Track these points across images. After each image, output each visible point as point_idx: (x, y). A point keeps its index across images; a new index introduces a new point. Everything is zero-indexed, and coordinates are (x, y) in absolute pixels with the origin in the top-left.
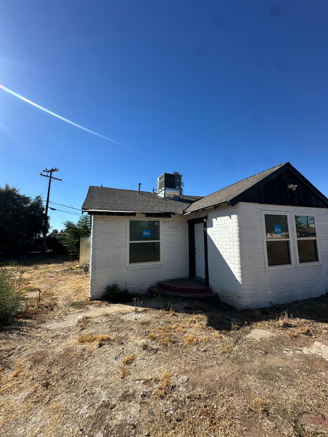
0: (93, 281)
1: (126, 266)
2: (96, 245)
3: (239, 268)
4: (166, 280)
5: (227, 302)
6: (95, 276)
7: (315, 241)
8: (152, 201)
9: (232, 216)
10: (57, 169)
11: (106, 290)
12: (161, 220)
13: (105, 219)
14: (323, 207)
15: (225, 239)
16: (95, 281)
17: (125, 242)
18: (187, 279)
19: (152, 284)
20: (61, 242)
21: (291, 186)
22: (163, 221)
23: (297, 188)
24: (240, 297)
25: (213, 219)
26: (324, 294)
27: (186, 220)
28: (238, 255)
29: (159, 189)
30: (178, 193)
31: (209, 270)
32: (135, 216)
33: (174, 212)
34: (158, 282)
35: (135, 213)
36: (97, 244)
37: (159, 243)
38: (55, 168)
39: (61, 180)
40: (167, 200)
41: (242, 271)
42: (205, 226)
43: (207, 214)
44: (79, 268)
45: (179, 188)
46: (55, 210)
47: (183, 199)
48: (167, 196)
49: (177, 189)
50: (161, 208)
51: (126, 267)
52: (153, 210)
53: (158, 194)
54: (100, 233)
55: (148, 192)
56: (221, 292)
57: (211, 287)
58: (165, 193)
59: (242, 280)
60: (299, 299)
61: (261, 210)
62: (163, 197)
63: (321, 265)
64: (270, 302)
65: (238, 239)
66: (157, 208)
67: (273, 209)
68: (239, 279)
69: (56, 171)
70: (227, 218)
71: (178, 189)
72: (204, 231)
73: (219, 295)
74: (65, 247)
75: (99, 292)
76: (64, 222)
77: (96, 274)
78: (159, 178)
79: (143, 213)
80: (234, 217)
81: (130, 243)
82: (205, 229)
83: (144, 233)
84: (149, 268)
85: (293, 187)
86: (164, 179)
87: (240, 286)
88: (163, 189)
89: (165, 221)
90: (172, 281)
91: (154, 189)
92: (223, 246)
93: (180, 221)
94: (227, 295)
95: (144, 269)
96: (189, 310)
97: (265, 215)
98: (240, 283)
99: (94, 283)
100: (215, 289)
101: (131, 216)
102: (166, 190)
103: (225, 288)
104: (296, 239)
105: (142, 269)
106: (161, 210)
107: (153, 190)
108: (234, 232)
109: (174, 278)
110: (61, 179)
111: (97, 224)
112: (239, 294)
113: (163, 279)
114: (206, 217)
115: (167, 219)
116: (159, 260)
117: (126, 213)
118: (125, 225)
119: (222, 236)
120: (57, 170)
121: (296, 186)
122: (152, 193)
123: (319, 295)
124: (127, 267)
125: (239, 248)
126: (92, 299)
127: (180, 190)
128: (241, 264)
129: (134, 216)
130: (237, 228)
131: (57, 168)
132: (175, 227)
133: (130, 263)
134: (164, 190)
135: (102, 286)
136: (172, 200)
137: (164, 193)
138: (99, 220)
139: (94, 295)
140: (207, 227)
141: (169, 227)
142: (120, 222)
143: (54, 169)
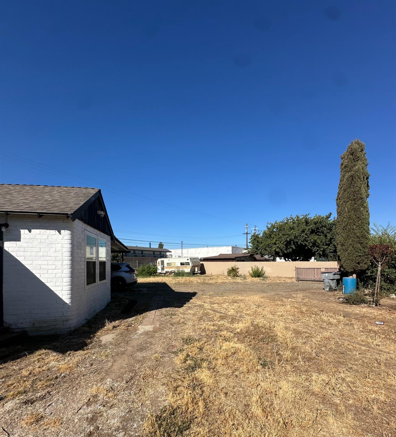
3: (69, 289)
5: (44, 333)
9: (62, 231)
25: (22, 231)
28: (69, 275)
41: (71, 292)
43: (9, 221)
56: (33, 325)
59: (71, 302)
65: (70, 258)
68: (68, 301)
70: (53, 232)
73: (28, 330)
80: (66, 234)
97: (87, 235)
98: (69, 305)
100: (19, 325)
103: (40, 318)
112: (67, 318)
114: (6, 225)
125: (70, 268)
130: (69, 246)
140: (4, 240)
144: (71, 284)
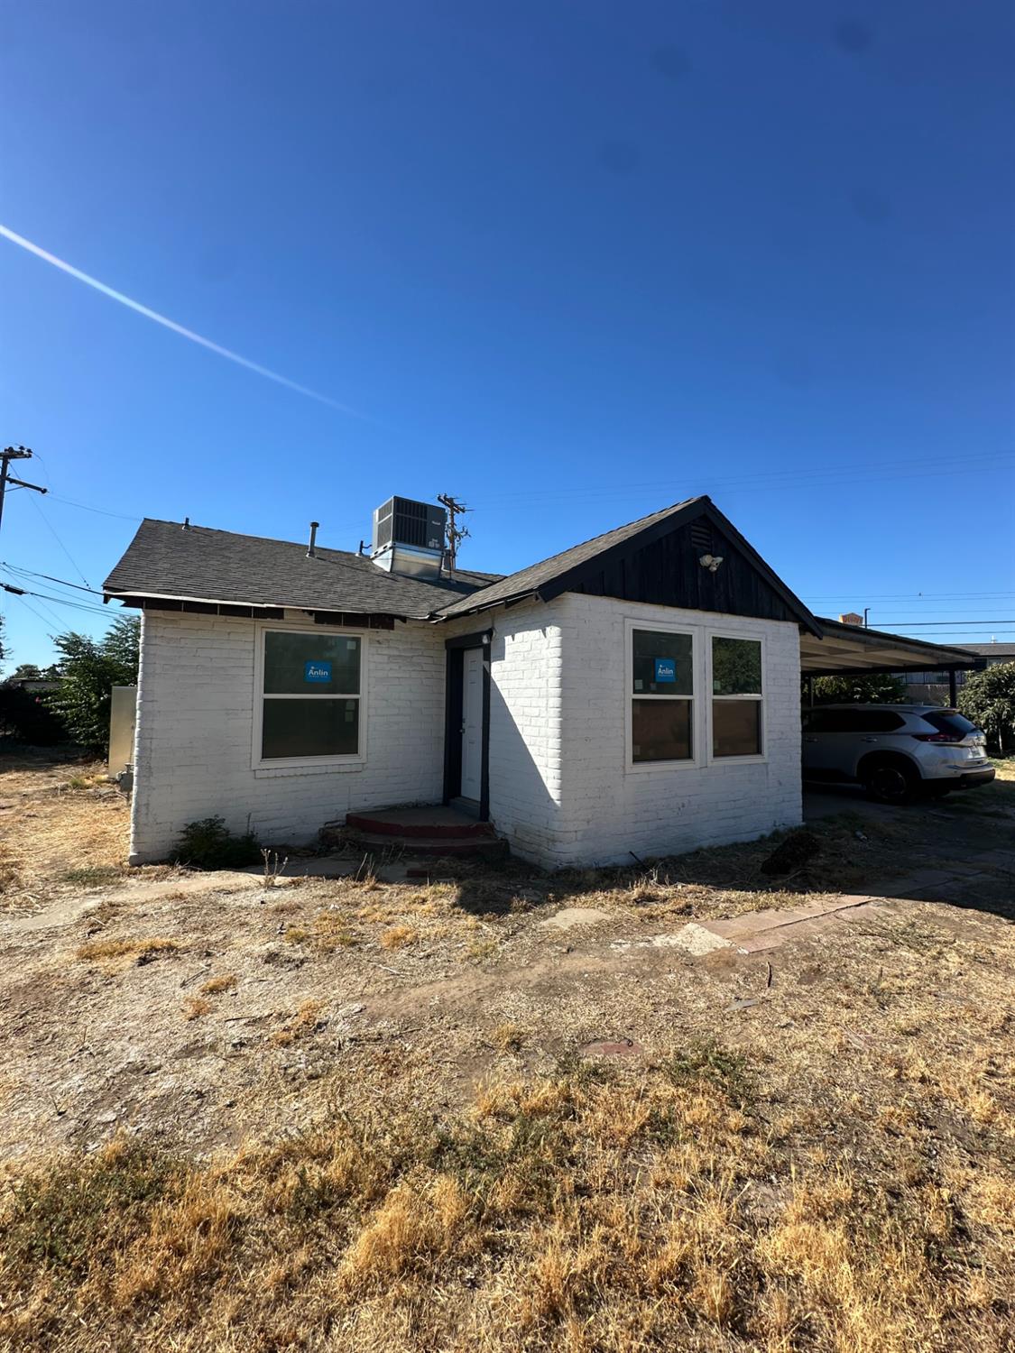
0: (143, 810)
1: (250, 766)
2: (152, 701)
3: (557, 766)
4: (375, 807)
5: (527, 857)
6: (149, 796)
7: (758, 703)
8: (349, 578)
9: (548, 629)
10: (29, 451)
11: (184, 836)
12: (366, 635)
13: (184, 624)
14: (785, 619)
15: (531, 692)
16: (147, 808)
17: (250, 697)
18: (437, 805)
19: (332, 817)
20: (47, 702)
21: (707, 560)
22: (370, 639)
23: (720, 566)
24: (554, 841)
25: (506, 638)
26: (767, 833)
27: (442, 640)
28: (557, 731)
29: (378, 547)
30: (433, 560)
31: (490, 777)
32: (281, 621)
33: (403, 614)
34: (349, 812)
35: (283, 609)
36: (155, 699)
37: (357, 701)
38: (22, 448)
39: (44, 491)
40: (400, 578)
41: (562, 774)
42: (487, 658)
43: (493, 624)
44: (108, 782)
45: (438, 546)
46: (20, 592)
47: (451, 579)
48: (400, 567)
49: (430, 548)
50: (368, 601)
51: (251, 771)
52: (339, 604)
53: (373, 559)
54: (166, 667)
55: (346, 551)
56: (515, 832)
57: (494, 821)
58: (393, 559)
59: (561, 796)
60: (705, 844)
61: (625, 617)
62: (388, 569)
63: (766, 764)
64: (631, 852)
65: (558, 690)
66: (356, 599)
67: (658, 617)
68: (554, 794)
69: (26, 456)
70: (537, 633)
71: (434, 548)
72: (484, 669)
73: (510, 839)
74: (62, 720)
75: (163, 841)
76: (55, 635)
77: (154, 789)
78: (377, 511)
79: (307, 610)
80: (553, 631)
81: (266, 701)
82: (487, 663)
83: (311, 672)
84: (324, 772)
85: (711, 562)
86: (392, 514)
87: (556, 811)
88: (389, 544)
89: (377, 639)
90: (392, 809)
91: (362, 542)
92: (526, 709)
93: (423, 641)
94: (527, 839)
95: (308, 775)
96: (417, 878)
97: (634, 631)
98: (555, 804)
99: (147, 814)
100: (502, 825)
101: (269, 619)
102: (397, 550)
103: (523, 821)
104: (711, 697)
105: (301, 775)
106: (366, 606)
107: (361, 547)
108: (551, 671)
109: (400, 801)
110: (43, 487)
111: (156, 637)
112: (552, 833)
113: (366, 804)
114: (490, 633)
115: (384, 634)
116: (355, 751)
117: (250, 607)
118: (250, 647)
119: (524, 684)
120: (30, 456)
121: (720, 559)
122: (357, 555)
123: (755, 836)
124: (254, 771)
125: (558, 714)
126: (138, 862)
127: (440, 553)
128: (562, 756)
129: (276, 620)
130: (558, 662)
131: (26, 447)
132: (408, 657)
133: (263, 758)
134: (390, 548)
135: (171, 823)
136: (412, 581)
137: (391, 556)
138: (164, 626)
139: (144, 849)
140: (492, 659)
141: (390, 656)
142: (232, 637)
143: (16, 449)
144: (560, 753)
